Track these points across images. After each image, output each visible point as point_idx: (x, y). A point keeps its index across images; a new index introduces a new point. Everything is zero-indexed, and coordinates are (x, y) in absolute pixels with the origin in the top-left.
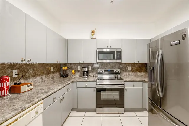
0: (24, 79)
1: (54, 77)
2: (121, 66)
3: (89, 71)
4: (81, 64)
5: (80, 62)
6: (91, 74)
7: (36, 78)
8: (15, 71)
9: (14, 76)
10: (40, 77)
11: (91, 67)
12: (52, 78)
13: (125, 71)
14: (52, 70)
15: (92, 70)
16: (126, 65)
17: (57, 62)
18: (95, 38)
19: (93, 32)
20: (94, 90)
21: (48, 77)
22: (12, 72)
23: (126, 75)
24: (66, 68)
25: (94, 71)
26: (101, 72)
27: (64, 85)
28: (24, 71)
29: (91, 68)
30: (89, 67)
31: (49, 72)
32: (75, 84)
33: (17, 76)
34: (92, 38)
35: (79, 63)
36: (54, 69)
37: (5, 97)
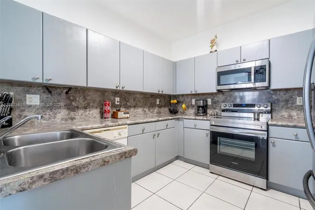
0: (125, 107)
1: (160, 112)
2: (274, 96)
3: (208, 107)
4: (193, 94)
5: (192, 92)
6: (210, 111)
7: (137, 109)
8: (117, 99)
9: (116, 103)
10: (143, 108)
11: (212, 100)
12: (157, 113)
13: (288, 108)
14: (158, 103)
15: (213, 105)
16: (288, 95)
17: (159, 91)
18: (216, 51)
19: (213, 43)
20: (207, 134)
21: (151, 111)
22: (114, 99)
23: (290, 117)
24: (175, 101)
25: (216, 106)
26: (227, 108)
27: (160, 119)
28: (125, 99)
29: (212, 102)
30: (208, 100)
31: (153, 105)
32: (181, 122)
33: (118, 103)
34: (211, 52)
35: (190, 93)
36: (160, 102)
37: (107, 119)
